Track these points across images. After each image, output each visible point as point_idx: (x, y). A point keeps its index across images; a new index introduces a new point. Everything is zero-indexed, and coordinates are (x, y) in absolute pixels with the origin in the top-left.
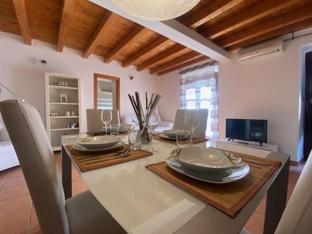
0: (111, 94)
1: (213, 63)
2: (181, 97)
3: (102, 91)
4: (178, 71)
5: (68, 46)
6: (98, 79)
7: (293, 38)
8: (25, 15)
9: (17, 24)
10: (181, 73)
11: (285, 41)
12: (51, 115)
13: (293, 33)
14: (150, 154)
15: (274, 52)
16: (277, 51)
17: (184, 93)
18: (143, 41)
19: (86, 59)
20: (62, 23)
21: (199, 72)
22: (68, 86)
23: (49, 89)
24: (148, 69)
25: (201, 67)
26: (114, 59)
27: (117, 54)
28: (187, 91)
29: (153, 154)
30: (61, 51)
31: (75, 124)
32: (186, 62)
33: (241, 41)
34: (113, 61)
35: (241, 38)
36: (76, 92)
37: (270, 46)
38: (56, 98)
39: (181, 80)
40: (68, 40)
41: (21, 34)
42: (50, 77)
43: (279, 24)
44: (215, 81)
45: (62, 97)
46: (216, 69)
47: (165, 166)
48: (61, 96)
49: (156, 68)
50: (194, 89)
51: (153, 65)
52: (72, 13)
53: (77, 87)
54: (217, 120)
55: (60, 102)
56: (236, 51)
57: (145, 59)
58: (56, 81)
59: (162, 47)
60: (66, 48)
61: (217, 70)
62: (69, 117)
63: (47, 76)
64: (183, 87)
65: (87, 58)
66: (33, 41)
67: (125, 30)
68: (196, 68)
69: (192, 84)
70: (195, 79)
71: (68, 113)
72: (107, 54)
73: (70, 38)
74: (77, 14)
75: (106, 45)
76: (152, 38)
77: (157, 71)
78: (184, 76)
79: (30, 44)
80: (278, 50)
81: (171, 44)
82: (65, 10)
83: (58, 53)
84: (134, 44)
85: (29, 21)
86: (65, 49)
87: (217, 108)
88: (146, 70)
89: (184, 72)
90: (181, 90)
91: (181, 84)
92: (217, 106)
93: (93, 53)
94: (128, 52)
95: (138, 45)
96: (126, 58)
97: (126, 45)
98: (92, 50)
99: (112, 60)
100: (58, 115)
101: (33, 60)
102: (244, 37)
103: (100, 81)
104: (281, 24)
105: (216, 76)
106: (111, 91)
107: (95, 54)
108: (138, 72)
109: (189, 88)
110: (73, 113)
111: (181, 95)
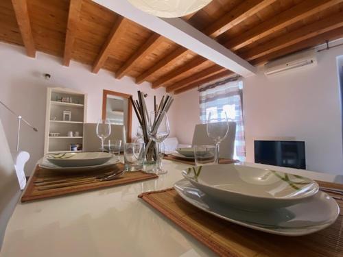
0: (122, 114)
1: (237, 78)
2: (201, 117)
3: (113, 110)
4: (197, 88)
5: (76, 59)
6: (108, 96)
7: (328, 48)
8: (27, 22)
9: (19, 33)
10: (200, 90)
11: (319, 51)
12: (50, 135)
13: (327, 42)
14: (154, 177)
15: (307, 64)
16: (310, 63)
17: (204, 112)
18: (158, 54)
19: (95, 74)
20: (68, 31)
21: (220, 89)
22: (73, 102)
23: (51, 105)
24: (164, 86)
25: (223, 83)
26: (126, 74)
27: (129, 68)
28: (207, 109)
29: (157, 177)
30: (67, 65)
31: (78, 146)
32: (206, 77)
33: (268, 52)
34: (125, 77)
35: (269, 49)
36: (82, 110)
37: (302, 57)
38: (58, 115)
39: (200, 97)
40: (76, 52)
41: (23, 46)
42: (52, 92)
43: (311, 32)
44: (240, 99)
45: (66, 115)
46: (240, 85)
47: (174, 195)
48: (64, 114)
49: (173, 85)
50: (216, 108)
51: (169, 82)
52: (79, 20)
53: (83, 103)
54: (243, 142)
55: (62, 120)
56: (262, 65)
57: (160, 75)
58: (60, 97)
59: (179, 61)
60: (74, 62)
61: (241, 87)
62: (72, 137)
63: (50, 90)
64: (203, 105)
65: (96, 72)
66: (37, 53)
67: (138, 40)
68: (217, 84)
69: (213, 102)
70: (216, 97)
71: (71, 133)
72: (119, 68)
73: (78, 50)
74: (85, 22)
75: (117, 59)
76: (168, 50)
77: (173, 88)
78: (204, 94)
79: (34, 56)
80: (312, 62)
81: (189, 56)
82: (71, 16)
83: (64, 67)
84: (147, 57)
85: (33, 30)
86: (72, 62)
87: (243, 129)
88: (162, 87)
89: (204, 89)
90: (201, 109)
91: (201, 102)
92: (242, 127)
93: (103, 68)
94: (142, 67)
95: (153, 59)
96: (139, 74)
97: (140, 57)
98: (101, 63)
99: (123, 75)
100: (59, 136)
101: (36, 74)
102: (272, 48)
103: (111, 99)
104: (314, 31)
105: (240, 93)
106: (122, 111)
107: (106, 68)
108: (153, 90)
109: (209, 107)
110: (77, 133)
111: (201, 114)
